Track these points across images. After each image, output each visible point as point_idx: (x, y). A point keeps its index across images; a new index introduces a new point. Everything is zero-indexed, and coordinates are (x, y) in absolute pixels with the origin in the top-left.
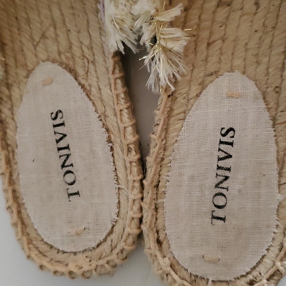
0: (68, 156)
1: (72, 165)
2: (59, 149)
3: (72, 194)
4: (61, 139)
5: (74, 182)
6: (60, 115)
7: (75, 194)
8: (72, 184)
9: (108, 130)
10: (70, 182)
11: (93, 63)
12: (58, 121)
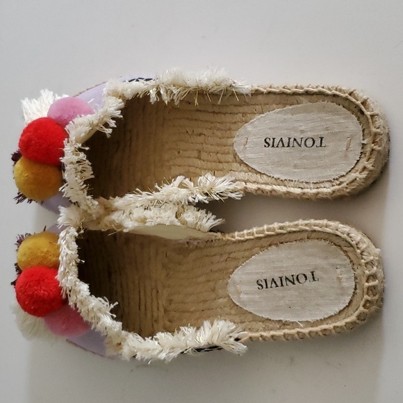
0: (287, 278)
1: (293, 276)
2: (282, 285)
3: (313, 278)
4: (275, 282)
5: (304, 275)
6: (260, 283)
7: (313, 275)
8: (306, 277)
9: (270, 245)
10: (304, 278)
11: (230, 253)
12: (264, 284)
